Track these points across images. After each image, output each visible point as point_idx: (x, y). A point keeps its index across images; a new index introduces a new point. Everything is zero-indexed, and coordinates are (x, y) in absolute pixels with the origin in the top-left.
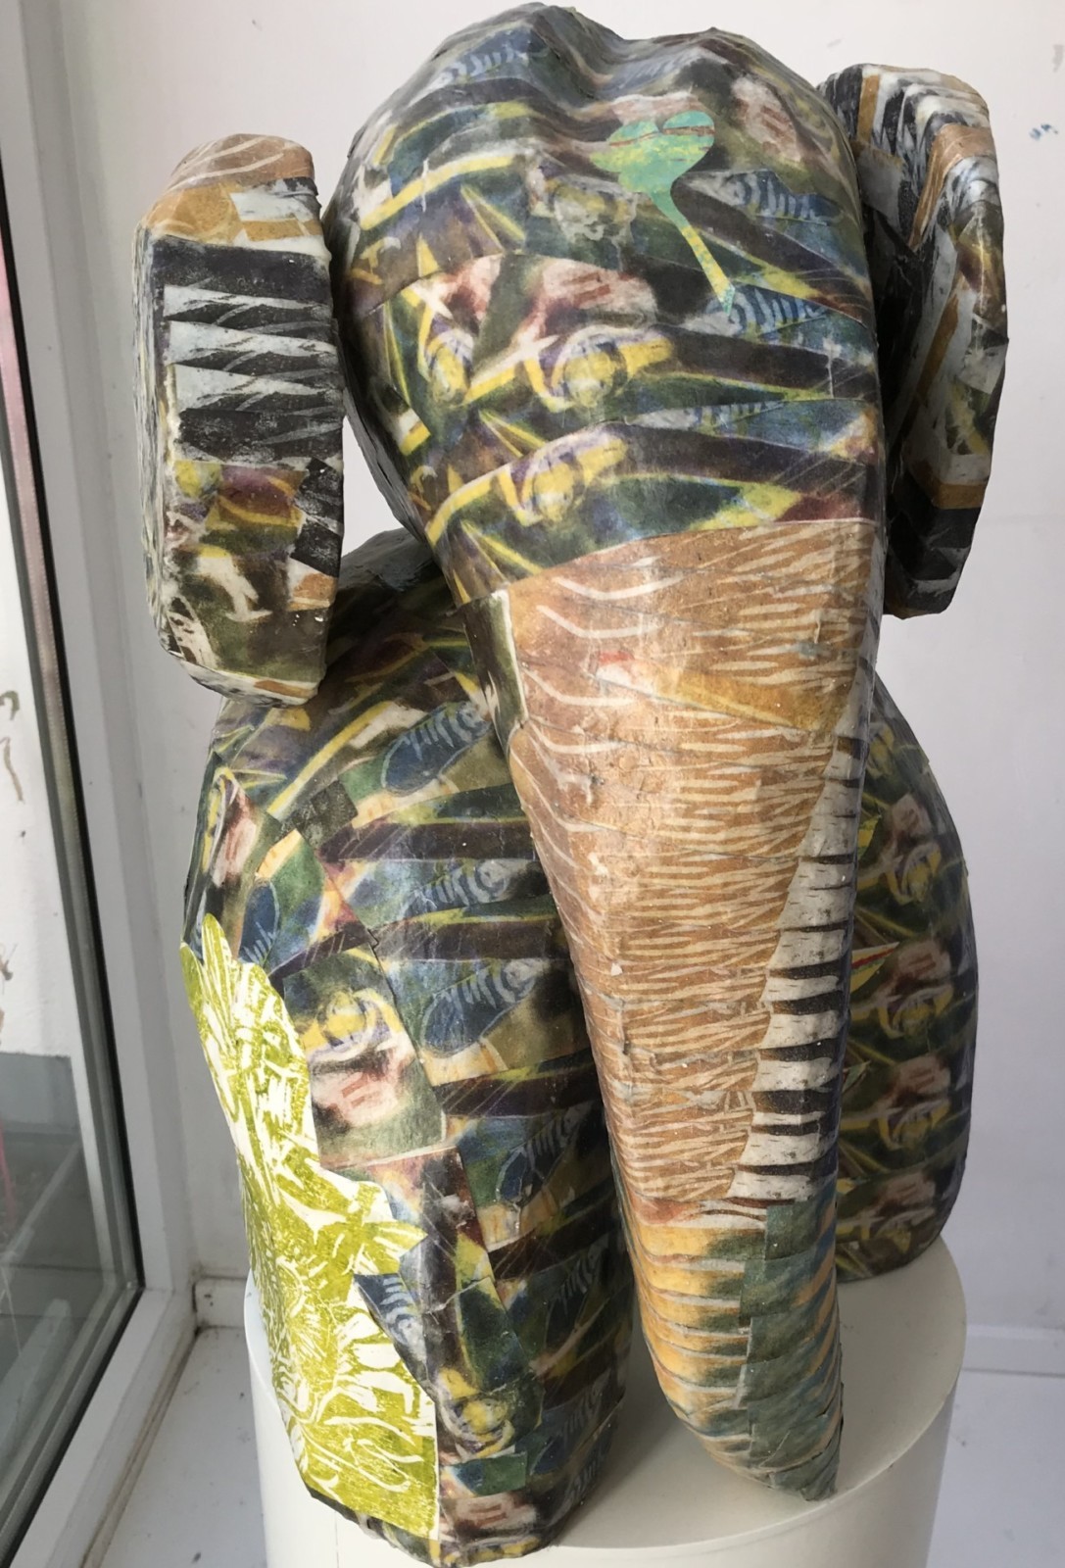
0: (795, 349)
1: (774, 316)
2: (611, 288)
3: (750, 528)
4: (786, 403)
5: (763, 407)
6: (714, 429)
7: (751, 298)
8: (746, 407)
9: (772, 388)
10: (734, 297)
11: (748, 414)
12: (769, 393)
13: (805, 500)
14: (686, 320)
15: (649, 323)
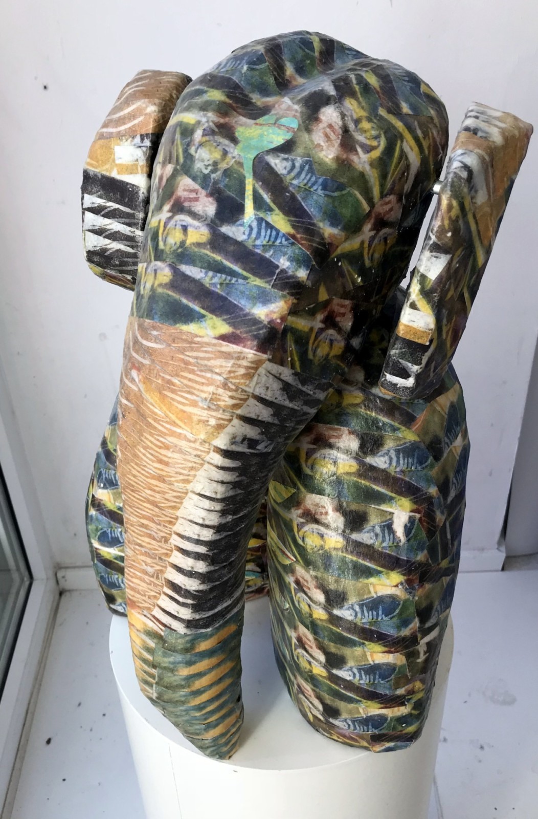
0: (266, 257)
1: (265, 237)
2: (200, 199)
3: (200, 337)
4: (248, 283)
5: (237, 281)
6: (209, 284)
7: (259, 225)
8: (229, 278)
9: (245, 273)
10: (252, 222)
11: (228, 282)
12: (242, 275)
13: (233, 333)
14: (224, 226)
15: (206, 222)
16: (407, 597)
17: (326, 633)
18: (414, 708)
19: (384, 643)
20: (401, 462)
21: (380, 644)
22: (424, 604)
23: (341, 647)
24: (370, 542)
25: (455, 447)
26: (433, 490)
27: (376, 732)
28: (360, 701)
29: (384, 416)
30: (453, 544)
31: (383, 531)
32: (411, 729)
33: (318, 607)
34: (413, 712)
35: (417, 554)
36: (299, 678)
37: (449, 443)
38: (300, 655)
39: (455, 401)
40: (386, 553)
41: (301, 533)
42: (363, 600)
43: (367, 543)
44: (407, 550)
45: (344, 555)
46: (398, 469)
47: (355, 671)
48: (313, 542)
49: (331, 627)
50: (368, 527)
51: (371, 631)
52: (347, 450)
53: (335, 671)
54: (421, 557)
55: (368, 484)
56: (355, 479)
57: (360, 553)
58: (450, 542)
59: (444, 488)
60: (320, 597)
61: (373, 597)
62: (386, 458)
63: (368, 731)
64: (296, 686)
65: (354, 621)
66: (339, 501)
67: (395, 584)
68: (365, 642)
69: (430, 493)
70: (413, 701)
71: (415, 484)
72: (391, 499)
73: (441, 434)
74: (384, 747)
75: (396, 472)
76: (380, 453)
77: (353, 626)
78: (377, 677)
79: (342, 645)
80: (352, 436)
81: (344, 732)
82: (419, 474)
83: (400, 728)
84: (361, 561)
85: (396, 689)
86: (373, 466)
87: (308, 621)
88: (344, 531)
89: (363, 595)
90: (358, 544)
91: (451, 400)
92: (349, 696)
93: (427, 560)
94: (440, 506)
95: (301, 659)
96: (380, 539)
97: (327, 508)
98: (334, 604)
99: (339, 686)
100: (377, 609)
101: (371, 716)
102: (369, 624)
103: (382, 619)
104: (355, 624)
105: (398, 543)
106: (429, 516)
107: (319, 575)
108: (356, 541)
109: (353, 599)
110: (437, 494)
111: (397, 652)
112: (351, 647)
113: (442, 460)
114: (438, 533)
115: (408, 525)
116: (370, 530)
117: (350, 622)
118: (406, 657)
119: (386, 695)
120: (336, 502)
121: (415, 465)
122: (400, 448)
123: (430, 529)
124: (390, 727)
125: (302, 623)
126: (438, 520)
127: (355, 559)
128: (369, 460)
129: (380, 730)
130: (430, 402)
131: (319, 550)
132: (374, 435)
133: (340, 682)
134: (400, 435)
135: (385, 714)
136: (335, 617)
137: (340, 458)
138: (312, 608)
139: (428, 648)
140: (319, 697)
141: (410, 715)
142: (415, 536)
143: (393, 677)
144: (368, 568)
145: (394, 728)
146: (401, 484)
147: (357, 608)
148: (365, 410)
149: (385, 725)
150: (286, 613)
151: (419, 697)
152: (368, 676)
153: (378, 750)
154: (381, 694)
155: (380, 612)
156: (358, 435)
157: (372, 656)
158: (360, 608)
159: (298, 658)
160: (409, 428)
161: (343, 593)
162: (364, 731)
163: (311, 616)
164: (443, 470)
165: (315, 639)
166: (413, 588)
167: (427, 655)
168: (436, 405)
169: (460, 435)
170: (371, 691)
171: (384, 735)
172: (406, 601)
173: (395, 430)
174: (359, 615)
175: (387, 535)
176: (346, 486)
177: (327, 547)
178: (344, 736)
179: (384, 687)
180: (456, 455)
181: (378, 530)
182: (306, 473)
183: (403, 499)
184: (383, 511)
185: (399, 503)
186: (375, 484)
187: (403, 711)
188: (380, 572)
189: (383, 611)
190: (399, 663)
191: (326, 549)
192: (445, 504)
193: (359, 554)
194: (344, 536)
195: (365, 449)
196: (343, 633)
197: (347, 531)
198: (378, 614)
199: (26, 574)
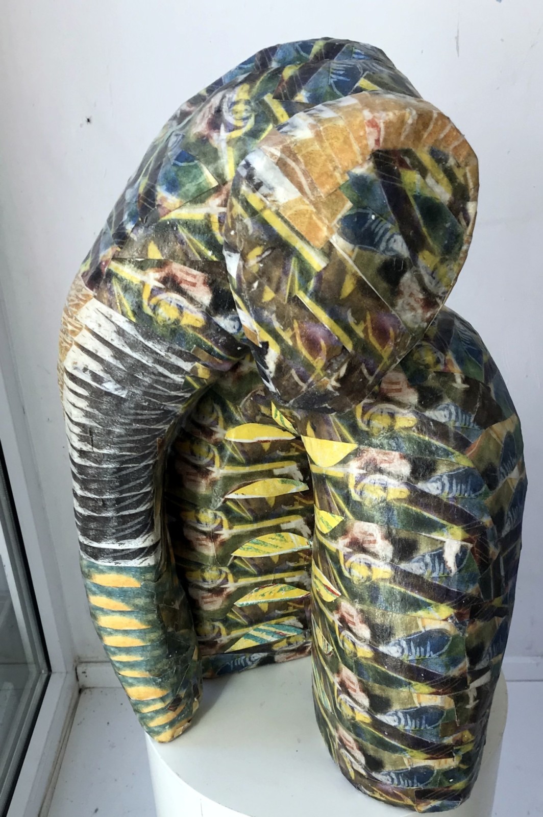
16: (457, 632)
17: (371, 673)
18: (462, 762)
19: (431, 683)
20: (454, 488)
21: (427, 684)
22: (475, 643)
23: (387, 688)
24: (419, 572)
25: (511, 479)
26: (487, 520)
27: (421, 787)
28: (405, 750)
29: (437, 440)
30: (507, 584)
31: (433, 561)
32: (459, 785)
33: (362, 644)
34: (462, 766)
35: (468, 587)
36: (341, 729)
37: (505, 473)
38: (343, 702)
39: (512, 431)
40: (435, 584)
41: (347, 564)
42: (411, 636)
43: (416, 573)
44: (458, 581)
45: (392, 586)
46: (450, 496)
47: (401, 715)
48: (359, 573)
49: (377, 666)
50: (417, 556)
51: (418, 669)
52: (398, 475)
53: (379, 717)
54: (472, 590)
55: (419, 510)
56: (406, 505)
57: (409, 583)
58: (503, 580)
59: (498, 519)
60: (365, 632)
61: (421, 632)
62: (439, 484)
63: (413, 786)
64: (337, 740)
65: (401, 659)
66: (389, 528)
67: (444, 618)
68: (412, 682)
69: (483, 523)
70: (461, 753)
71: (468, 512)
72: (443, 526)
73: (497, 462)
74: (429, 806)
75: (448, 498)
76: (432, 479)
77: (399, 664)
78: (424, 722)
79: (387, 686)
80: (404, 461)
81: (387, 788)
82: (473, 501)
83: (447, 784)
84: (409, 592)
85: (443, 737)
86: (425, 492)
87: (351, 662)
88: (392, 561)
89: (411, 629)
90: (407, 574)
91: (508, 430)
92: (394, 745)
93: (479, 595)
94: (493, 538)
95: (343, 706)
96: (430, 569)
97: (375, 535)
98: (380, 640)
99: (383, 732)
100: (425, 646)
101: (416, 768)
102: (416, 661)
103: (430, 656)
104: (402, 662)
105: (448, 574)
106: (482, 547)
107: (365, 608)
108: (405, 571)
109: (400, 635)
110: (490, 525)
111: (445, 694)
112: (397, 687)
113: (498, 488)
114: (491, 567)
115: (460, 555)
116: (419, 559)
117: (397, 660)
118: (454, 701)
119: (432, 743)
120: (385, 530)
121: (468, 492)
122: (453, 473)
123: (482, 560)
124: (436, 781)
125: (346, 665)
126: (491, 552)
127: (403, 590)
128: (421, 485)
129: (426, 785)
130: (485, 428)
131: (366, 581)
132: (426, 460)
133: (385, 729)
134: (454, 460)
135: (430, 766)
136: (381, 655)
137: (390, 484)
138: (356, 646)
139: (478, 693)
140: (361, 749)
141: (458, 769)
142: (467, 567)
143: (440, 722)
144: (417, 600)
145: (441, 783)
146: (453, 511)
147: (404, 644)
148: (418, 433)
149: (431, 779)
150: (329, 658)
151: (468, 750)
152: (414, 721)
153: (423, 809)
154: (427, 742)
155: (428, 649)
156: (409, 460)
157: (418, 697)
158: (407, 644)
159: (340, 706)
160: (463, 453)
161: (390, 627)
162: (408, 786)
163: (355, 655)
164: (497, 500)
165: (360, 681)
166: (463, 623)
167: (477, 701)
168: (491, 432)
169: (516, 468)
170: (417, 739)
171: (430, 791)
172: (455, 637)
173: (447, 454)
174: (406, 652)
175: (437, 565)
176: (395, 512)
177: (374, 578)
178: (387, 793)
179: (431, 734)
180: (512, 487)
181: (428, 559)
182: (354, 499)
183: (455, 527)
184: (433, 539)
185: (452, 531)
186: (426, 511)
187: (450, 763)
188: (429, 605)
189: (431, 648)
190: (447, 707)
191: (373, 580)
192: (499, 537)
193: (407, 585)
194: (392, 566)
195: (417, 474)
196: (388, 672)
197: (396, 561)
198: (425, 651)
199: (44, 665)
